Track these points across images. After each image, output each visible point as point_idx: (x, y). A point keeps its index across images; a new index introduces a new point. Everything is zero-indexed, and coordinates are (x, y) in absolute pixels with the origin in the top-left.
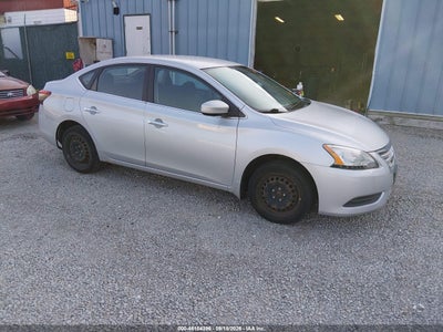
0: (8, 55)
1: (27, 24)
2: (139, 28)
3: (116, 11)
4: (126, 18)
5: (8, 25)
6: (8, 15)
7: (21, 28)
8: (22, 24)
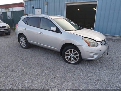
0: (9, 18)
1: (13, 11)
2: (39, 12)
3: (33, 8)
4: (36, 9)
5: (9, 11)
6: (9, 8)
7: (11, 12)
8: (12, 11)
